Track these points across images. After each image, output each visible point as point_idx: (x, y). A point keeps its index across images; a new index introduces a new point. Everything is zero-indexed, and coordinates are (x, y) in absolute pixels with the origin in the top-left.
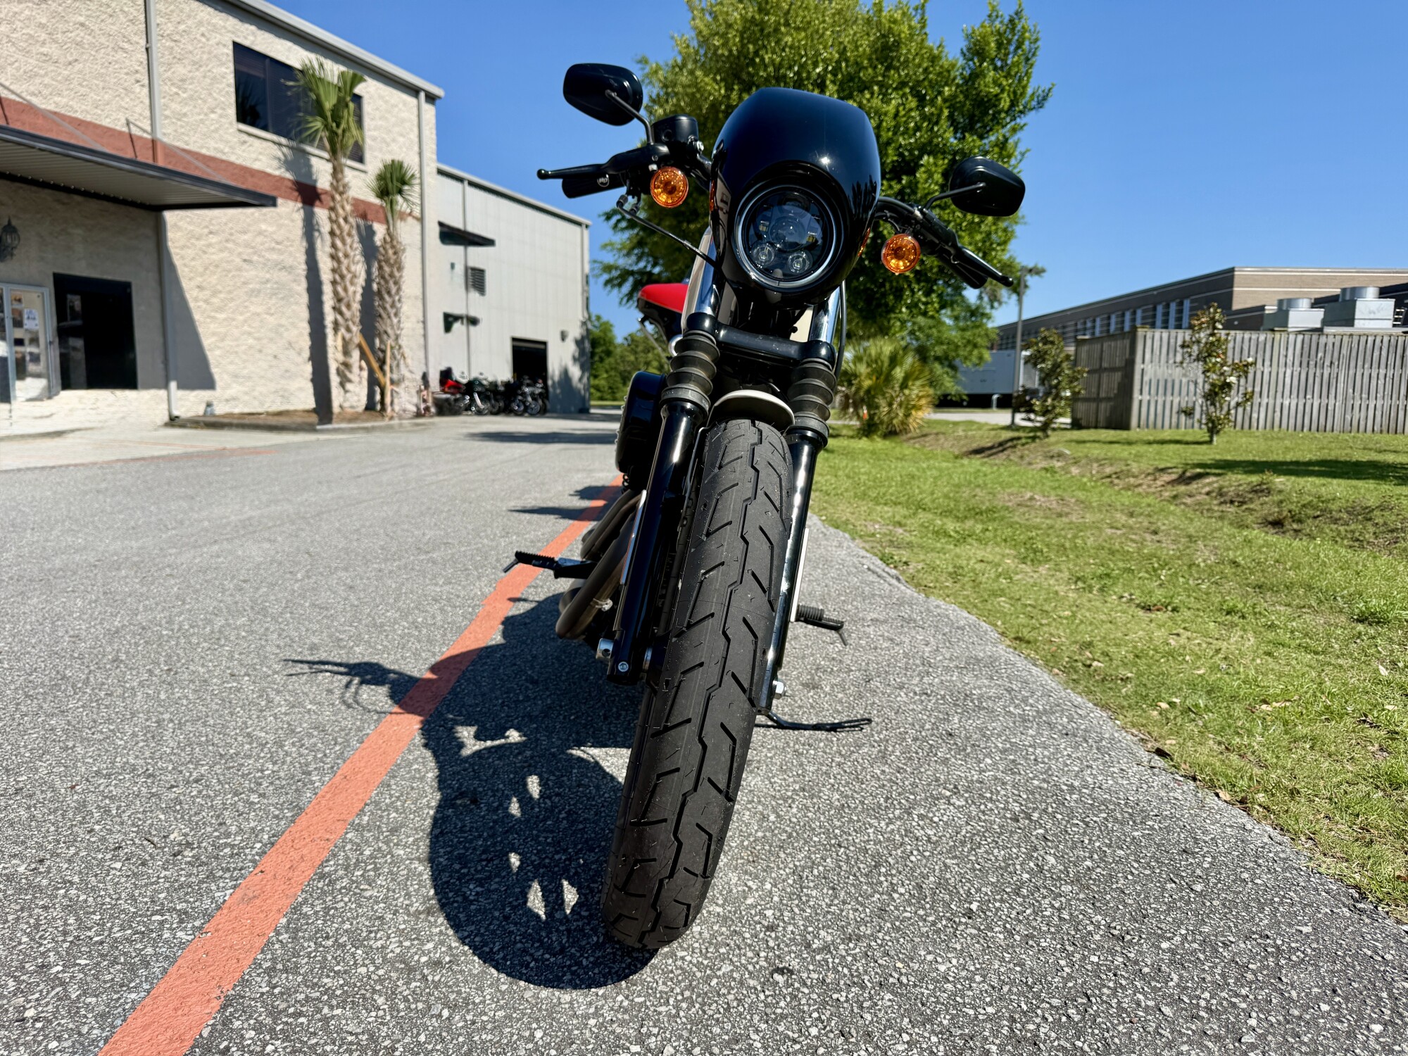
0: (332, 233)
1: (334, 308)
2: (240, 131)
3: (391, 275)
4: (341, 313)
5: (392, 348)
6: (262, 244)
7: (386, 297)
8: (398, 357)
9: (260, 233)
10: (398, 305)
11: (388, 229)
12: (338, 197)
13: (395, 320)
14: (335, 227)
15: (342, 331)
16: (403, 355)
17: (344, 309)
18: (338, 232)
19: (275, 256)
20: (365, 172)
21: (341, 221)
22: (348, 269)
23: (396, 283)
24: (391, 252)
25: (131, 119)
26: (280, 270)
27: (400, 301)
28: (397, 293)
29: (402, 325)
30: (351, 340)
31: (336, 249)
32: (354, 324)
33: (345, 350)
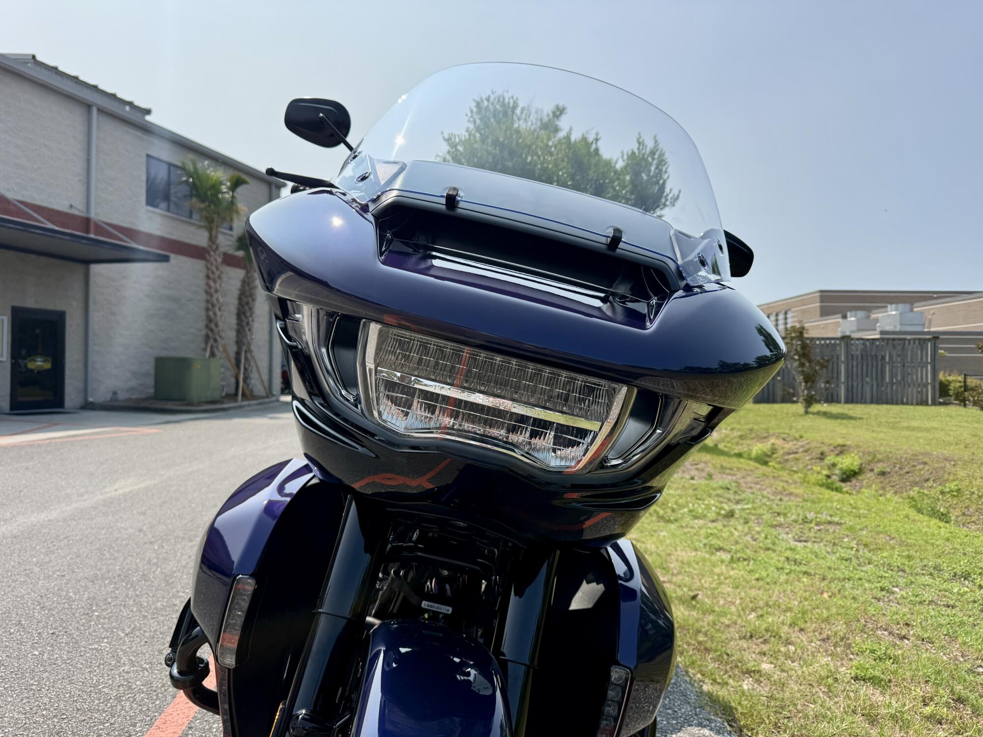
0: (208, 277)
1: (207, 326)
2: (148, 211)
3: (248, 303)
4: (211, 330)
5: (246, 352)
6: (159, 284)
7: (244, 318)
8: (250, 358)
9: (158, 277)
10: (251, 322)
11: (248, 272)
12: (212, 253)
13: (248, 332)
14: (209, 273)
15: (211, 341)
16: (253, 357)
17: (213, 327)
18: (211, 276)
19: (167, 292)
20: (232, 236)
21: (214, 269)
22: (218, 300)
23: (250, 309)
24: (247, 288)
25: (74, 205)
26: (170, 301)
27: (253, 321)
28: (251, 315)
29: (253, 337)
30: (217, 347)
31: (210, 287)
32: (220, 336)
33: (213, 354)
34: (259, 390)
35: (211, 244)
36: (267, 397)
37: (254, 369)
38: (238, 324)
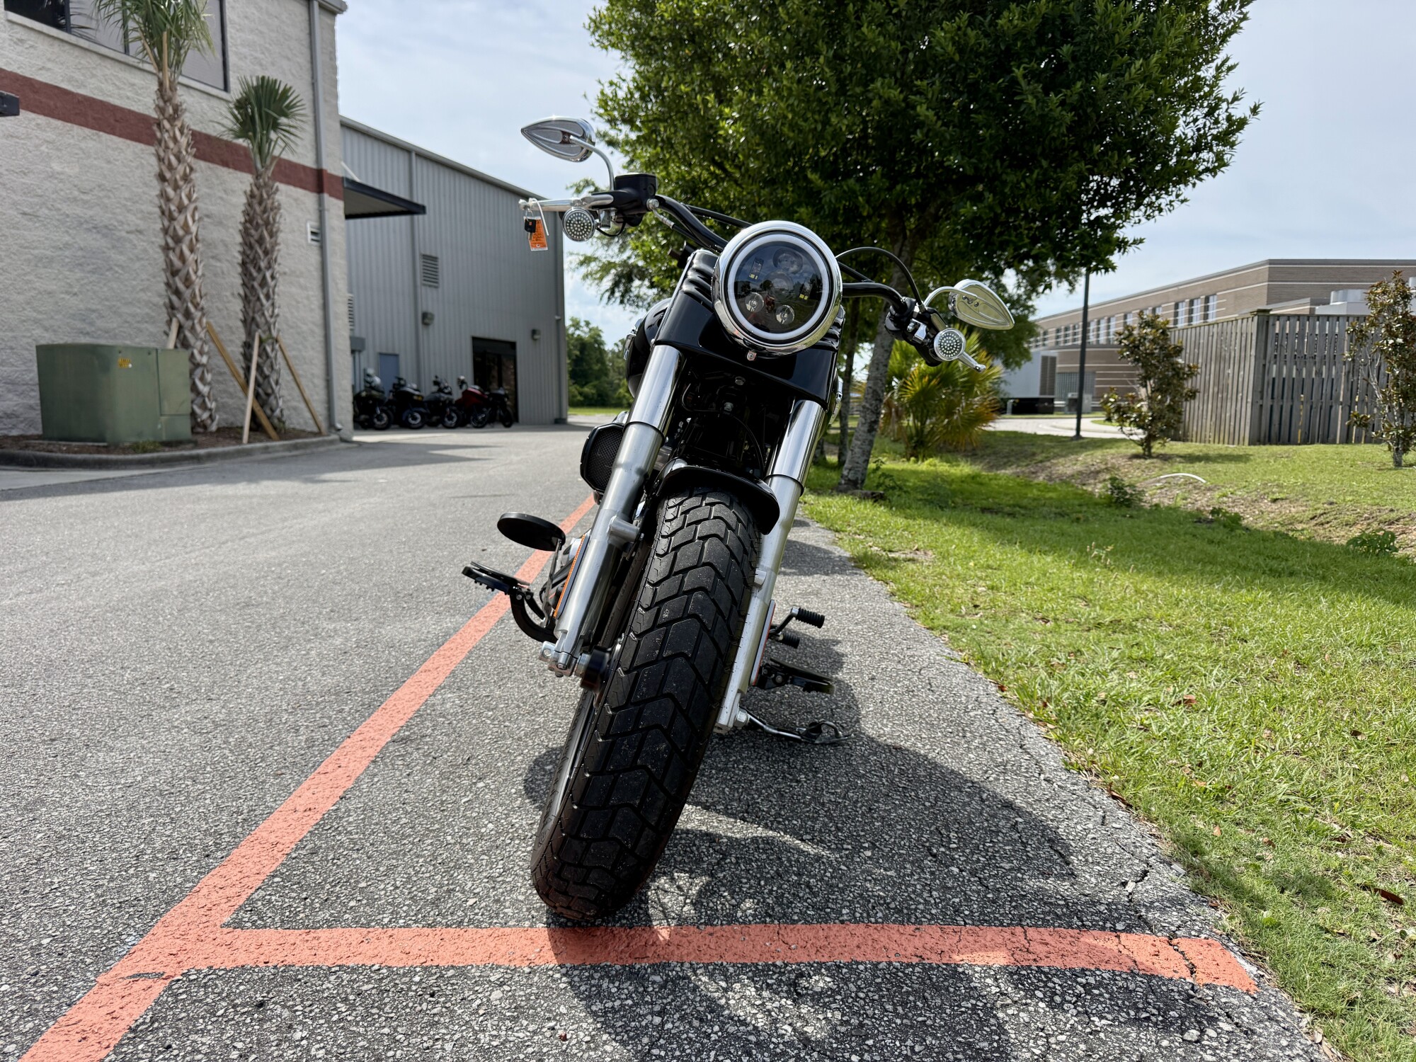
0: (162, 178)
1: (168, 284)
2: (12, 23)
3: (261, 241)
4: (177, 292)
5: (261, 341)
6: (55, 192)
7: (255, 274)
8: (272, 355)
9: (52, 176)
10: (271, 283)
11: (259, 180)
12: (167, 126)
13: (267, 304)
14: (164, 168)
15: (179, 317)
16: (281, 353)
17: (181, 286)
18: (168, 175)
19: (78, 211)
20: (225, 88)
21: (175, 162)
22: (186, 227)
23: (266, 253)
24: (258, 209)
26: (89, 230)
27: (273, 277)
28: (269, 267)
29: (276, 311)
30: (193, 328)
31: (168, 200)
32: (196, 306)
33: (183, 343)
34: (298, 418)
35: (161, 104)
36: (319, 434)
37: (285, 376)
38: (244, 284)
